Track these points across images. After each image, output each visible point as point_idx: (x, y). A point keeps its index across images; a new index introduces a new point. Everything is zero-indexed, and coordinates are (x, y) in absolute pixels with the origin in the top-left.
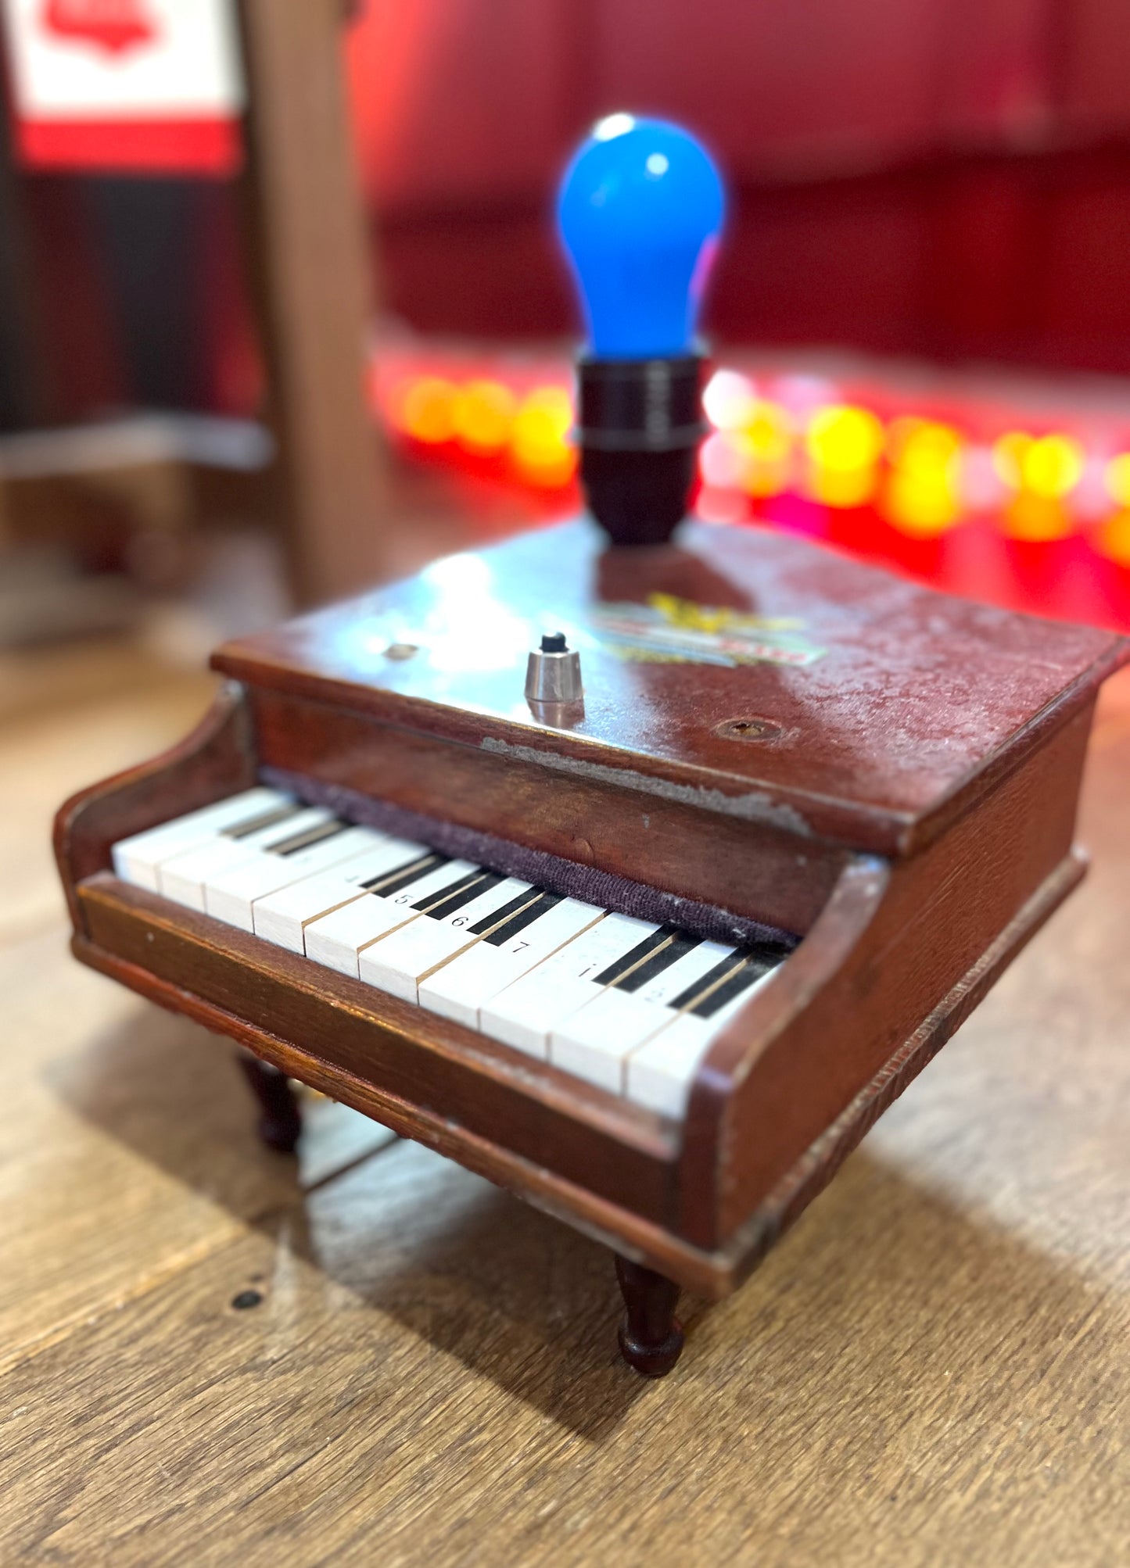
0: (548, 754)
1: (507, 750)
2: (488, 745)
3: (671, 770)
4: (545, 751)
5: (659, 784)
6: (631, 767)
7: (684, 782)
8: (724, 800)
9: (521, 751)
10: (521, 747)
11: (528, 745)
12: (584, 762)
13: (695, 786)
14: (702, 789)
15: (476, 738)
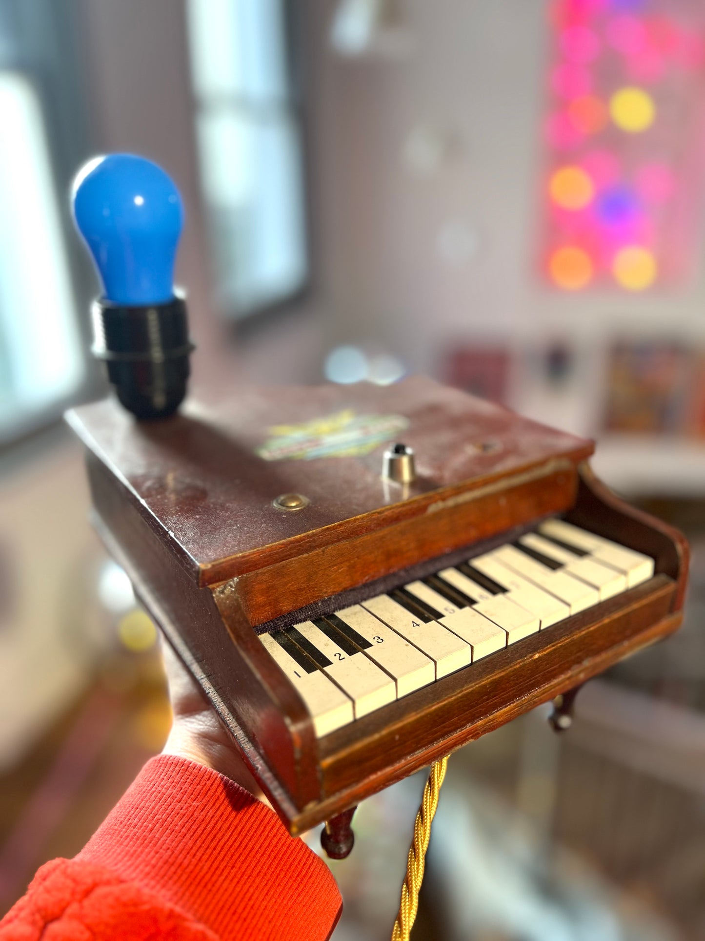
1: (442, 506)
2: (431, 509)
5: (514, 479)
6: (501, 479)
9: (449, 501)
11: (454, 496)
12: (481, 489)
13: (528, 471)
14: (530, 471)
15: (424, 509)
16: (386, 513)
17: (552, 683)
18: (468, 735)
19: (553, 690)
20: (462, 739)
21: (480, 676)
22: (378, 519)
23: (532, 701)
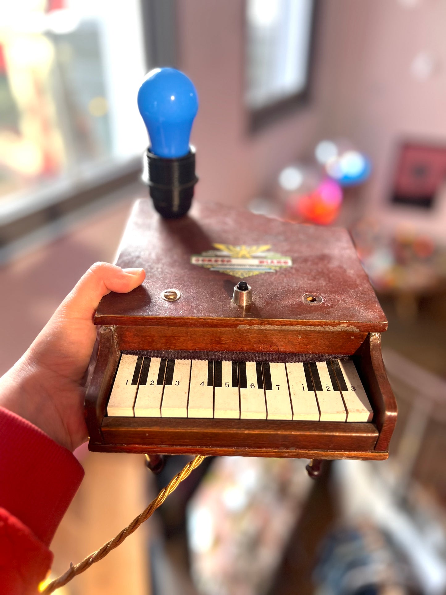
0: (266, 326)
1: (248, 327)
2: (241, 327)
3: (313, 323)
4: (265, 325)
5: (309, 327)
6: (298, 324)
7: (318, 326)
8: (331, 328)
9: (255, 327)
10: (255, 326)
11: (258, 324)
12: (280, 326)
13: (322, 326)
14: (324, 326)
15: (236, 326)
16: (208, 321)
17: (262, 450)
18: (196, 451)
19: (262, 453)
20: (192, 451)
21: (207, 427)
22: (202, 322)
23: (245, 453)
